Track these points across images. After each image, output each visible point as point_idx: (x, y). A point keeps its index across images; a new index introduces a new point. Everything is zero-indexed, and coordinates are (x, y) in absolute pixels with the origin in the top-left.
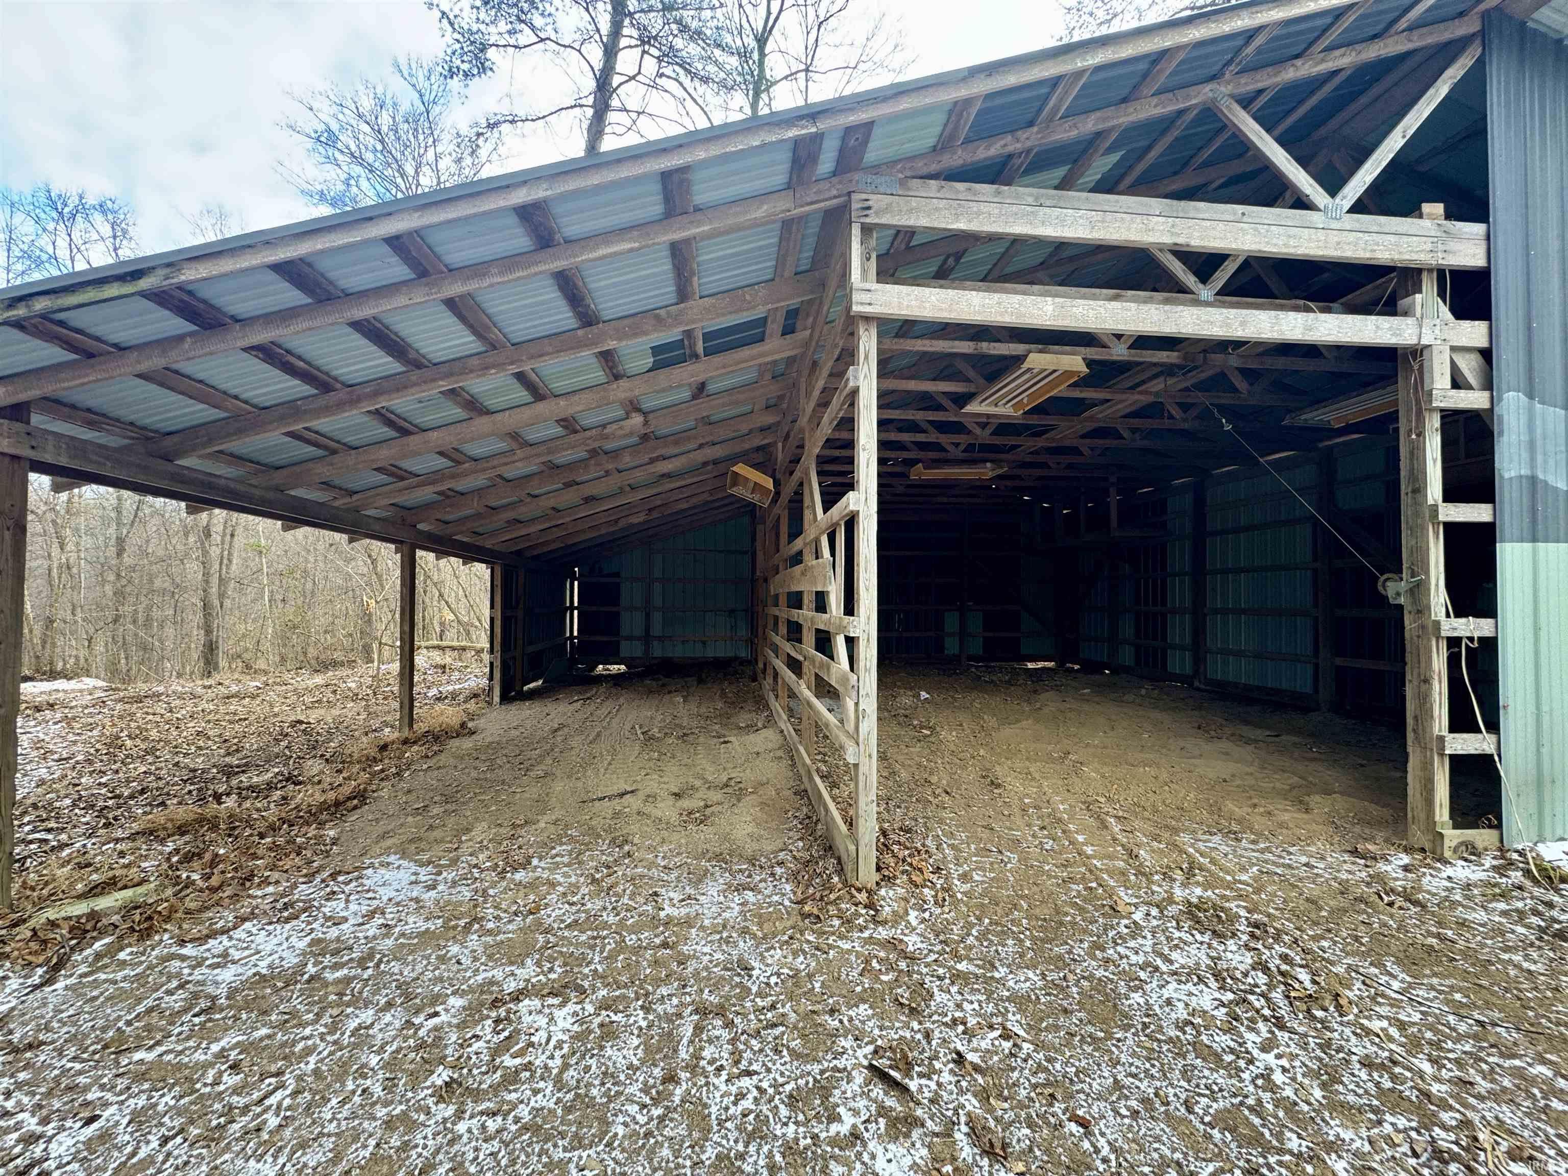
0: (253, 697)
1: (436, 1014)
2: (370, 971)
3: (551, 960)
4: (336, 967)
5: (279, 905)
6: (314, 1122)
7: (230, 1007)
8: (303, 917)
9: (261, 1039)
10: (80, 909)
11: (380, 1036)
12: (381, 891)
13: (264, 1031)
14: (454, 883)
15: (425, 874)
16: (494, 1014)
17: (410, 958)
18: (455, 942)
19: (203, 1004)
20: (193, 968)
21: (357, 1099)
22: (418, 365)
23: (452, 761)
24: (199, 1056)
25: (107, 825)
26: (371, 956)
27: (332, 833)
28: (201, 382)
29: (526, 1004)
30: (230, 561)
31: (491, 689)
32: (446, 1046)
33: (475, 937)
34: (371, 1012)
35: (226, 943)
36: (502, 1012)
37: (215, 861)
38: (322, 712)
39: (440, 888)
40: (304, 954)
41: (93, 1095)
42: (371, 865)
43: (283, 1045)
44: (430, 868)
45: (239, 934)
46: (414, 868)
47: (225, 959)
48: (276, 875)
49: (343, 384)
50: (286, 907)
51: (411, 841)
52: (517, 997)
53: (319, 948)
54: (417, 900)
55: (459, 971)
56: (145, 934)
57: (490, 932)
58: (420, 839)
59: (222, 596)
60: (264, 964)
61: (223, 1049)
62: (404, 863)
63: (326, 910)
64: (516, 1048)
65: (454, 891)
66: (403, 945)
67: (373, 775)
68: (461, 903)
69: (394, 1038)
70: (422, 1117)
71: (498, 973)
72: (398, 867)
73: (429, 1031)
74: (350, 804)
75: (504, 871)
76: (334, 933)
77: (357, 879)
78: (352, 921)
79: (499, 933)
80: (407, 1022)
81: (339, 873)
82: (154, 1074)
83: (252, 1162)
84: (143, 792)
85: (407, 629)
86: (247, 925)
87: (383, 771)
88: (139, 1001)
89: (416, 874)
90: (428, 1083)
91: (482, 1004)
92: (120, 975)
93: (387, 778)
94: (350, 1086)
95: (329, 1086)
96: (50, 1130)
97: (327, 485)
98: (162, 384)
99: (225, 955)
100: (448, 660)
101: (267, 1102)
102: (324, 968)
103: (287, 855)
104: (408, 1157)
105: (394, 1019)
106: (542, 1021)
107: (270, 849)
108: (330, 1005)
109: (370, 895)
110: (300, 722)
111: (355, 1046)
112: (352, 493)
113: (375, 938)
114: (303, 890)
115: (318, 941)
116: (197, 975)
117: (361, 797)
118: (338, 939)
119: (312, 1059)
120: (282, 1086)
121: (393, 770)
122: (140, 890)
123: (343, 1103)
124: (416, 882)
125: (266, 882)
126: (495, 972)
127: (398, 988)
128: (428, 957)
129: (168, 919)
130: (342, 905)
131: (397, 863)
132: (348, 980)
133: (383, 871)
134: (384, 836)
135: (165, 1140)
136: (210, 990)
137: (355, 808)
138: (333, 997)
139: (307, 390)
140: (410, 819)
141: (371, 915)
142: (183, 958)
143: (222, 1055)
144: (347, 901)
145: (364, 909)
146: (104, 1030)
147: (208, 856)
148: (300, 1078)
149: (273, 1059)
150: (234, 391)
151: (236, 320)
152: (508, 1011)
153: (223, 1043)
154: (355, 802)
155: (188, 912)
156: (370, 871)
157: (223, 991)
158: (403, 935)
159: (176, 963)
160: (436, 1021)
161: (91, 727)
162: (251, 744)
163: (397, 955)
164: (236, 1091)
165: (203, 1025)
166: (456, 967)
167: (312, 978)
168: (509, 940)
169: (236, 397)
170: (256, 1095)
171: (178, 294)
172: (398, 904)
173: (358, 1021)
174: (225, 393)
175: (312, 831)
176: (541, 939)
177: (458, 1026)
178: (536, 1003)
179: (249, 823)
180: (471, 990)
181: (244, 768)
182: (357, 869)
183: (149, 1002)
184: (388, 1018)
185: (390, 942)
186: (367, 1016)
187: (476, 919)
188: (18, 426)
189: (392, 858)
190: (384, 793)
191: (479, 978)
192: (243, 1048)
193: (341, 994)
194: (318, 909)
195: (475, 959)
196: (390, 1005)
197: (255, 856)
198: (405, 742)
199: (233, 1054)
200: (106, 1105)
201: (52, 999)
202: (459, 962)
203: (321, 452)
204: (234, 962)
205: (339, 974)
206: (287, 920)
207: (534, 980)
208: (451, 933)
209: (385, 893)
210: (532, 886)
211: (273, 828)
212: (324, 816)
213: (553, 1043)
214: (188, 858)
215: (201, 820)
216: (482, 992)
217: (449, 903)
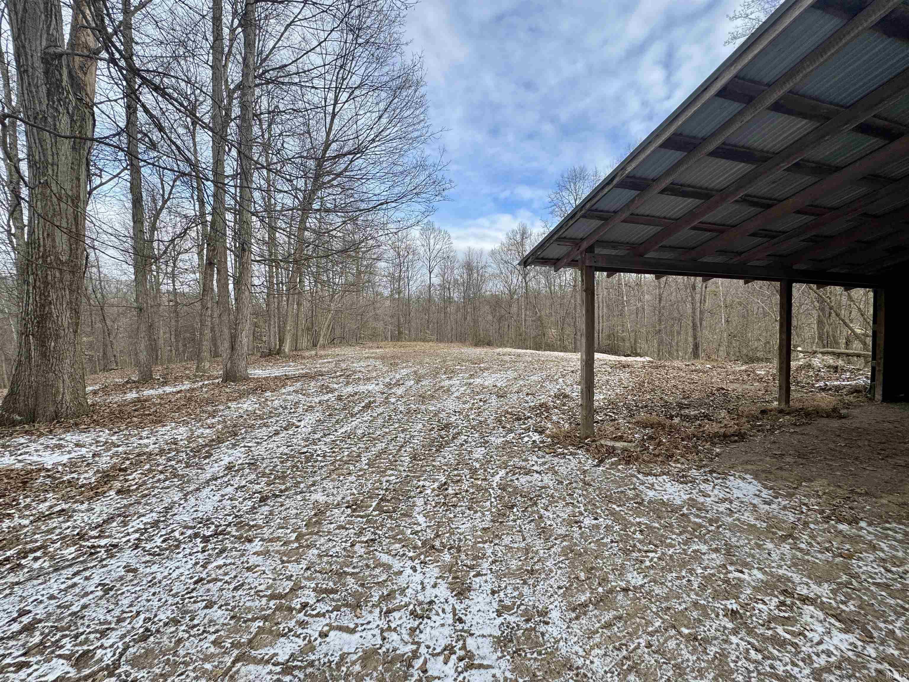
0: (704, 372)
1: (742, 572)
2: (713, 528)
3: (849, 597)
4: (697, 516)
5: (681, 475)
6: (663, 576)
7: (648, 507)
8: (689, 485)
9: (655, 528)
10: (610, 443)
11: (707, 562)
12: (735, 491)
13: (657, 525)
14: (785, 508)
15: (765, 493)
16: (782, 598)
17: (738, 534)
18: (772, 542)
19: (639, 500)
20: (640, 484)
21: (684, 581)
22: (765, 160)
23: (815, 432)
24: (631, 519)
25: (631, 416)
26: (716, 522)
27: (718, 450)
28: (648, 216)
29: (809, 609)
30: (705, 301)
31: (872, 387)
32: (741, 592)
33: (788, 547)
34: (706, 548)
35: (654, 480)
36: (788, 601)
37: (660, 444)
38: (738, 385)
39: (773, 506)
40: (684, 502)
41: (599, 511)
42: (734, 475)
43: (662, 536)
44: (771, 492)
45: (660, 479)
46: (760, 487)
47: (652, 487)
48: (683, 460)
49: (717, 191)
50: (683, 476)
51: (763, 471)
52: (805, 600)
53: (692, 503)
54: (755, 506)
55: (767, 559)
56: (628, 463)
57: (801, 550)
58: (771, 473)
59: (701, 320)
60: (666, 497)
61: (640, 522)
62: (755, 482)
63: (701, 487)
64: (790, 628)
65: (782, 512)
66: (736, 524)
67: (753, 427)
68: (784, 522)
69: (713, 568)
70: (713, 616)
71: (796, 578)
72: (750, 483)
73: (735, 578)
74: (732, 438)
75: (829, 517)
76: (701, 499)
77: (723, 479)
78: (712, 498)
79: (808, 554)
80: (724, 565)
81: (715, 472)
82: (616, 516)
83: (635, 572)
84: (646, 406)
85: (784, 337)
86: (665, 477)
87: (760, 425)
88: (620, 487)
89: (759, 491)
90: (723, 603)
91: (776, 587)
92: (617, 474)
93: (763, 431)
94: (684, 573)
95: (675, 566)
96: (586, 514)
97: (723, 252)
98: (633, 223)
99: (653, 485)
100: (840, 363)
101: (648, 554)
102: (691, 513)
103: (691, 453)
104: (699, 627)
105: (718, 559)
106: (820, 629)
107: (684, 447)
108: (688, 532)
109: (727, 490)
110: (723, 389)
111: (692, 558)
112: (740, 254)
113: (722, 512)
114: (694, 472)
115: (693, 500)
116: (641, 488)
117: (741, 436)
118: (702, 504)
119: (672, 550)
120: (656, 552)
121: (768, 427)
122: (630, 444)
123: (678, 578)
124: (758, 496)
125: (677, 461)
126: (794, 575)
127: (725, 545)
128: (750, 540)
129: (636, 460)
130: (711, 488)
131: (750, 480)
132: (700, 526)
133: (739, 481)
134: (747, 462)
135: (612, 542)
136: (643, 496)
137: (736, 441)
138: (689, 529)
139: (698, 202)
140: (768, 459)
141: (724, 500)
142: (638, 479)
143: (639, 523)
144: (714, 487)
145: (721, 496)
146: (608, 491)
147: (657, 441)
148: (663, 554)
149: (656, 538)
150: (663, 215)
151: (653, 180)
152: (793, 604)
153: (641, 520)
154: (736, 438)
155: (644, 460)
156: (732, 478)
157: (647, 499)
158: (739, 520)
159: (635, 479)
160: (740, 575)
161: (637, 376)
162: (696, 395)
163: (732, 528)
164: (640, 542)
165: (637, 508)
166: (766, 556)
167: (683, 515)
168: (814, 563)
169: (665, 218)
170: (645, 548)
171: (629, 180)
172: (742, 502)
173: (698, 547)
174: (659, 217)
175: (708, 446)
176: (844, 578)
177: (754, 588)
178: (821, 615)
179: (678, 431)
180: (772, 574)
181: (688, 406)
182: (724, 473)
183: (622, 489)
184: (714, 556)
185: (730, 520)
186: (704, 548)
187: (790, 536)
188: (592, 254)
189: (748, 476)
190: (758, 439)
191: (781, 572)
192: (648, 527)
193: (695, 530)
194: (698, 484)
195: (782, 559)
196: (716, 550)
197: (676, 448)
198: (781, 411)
199: (643, 526)
200: (601, 517)
201: (598, 473)
202: (769, 554)
203: (715, 234)
204: (655, 490)
205: (697, 520)
206: (682, 483)
207: (825, 600)
208: (770, 535)
209: (737, 493)
210: (853, 539)
211: (689, 438)
212: (716, 440)
213: (821, 647)
214: (651, 438)
215: (659, 423)
216: (778, 580)
217: (776, 517)
